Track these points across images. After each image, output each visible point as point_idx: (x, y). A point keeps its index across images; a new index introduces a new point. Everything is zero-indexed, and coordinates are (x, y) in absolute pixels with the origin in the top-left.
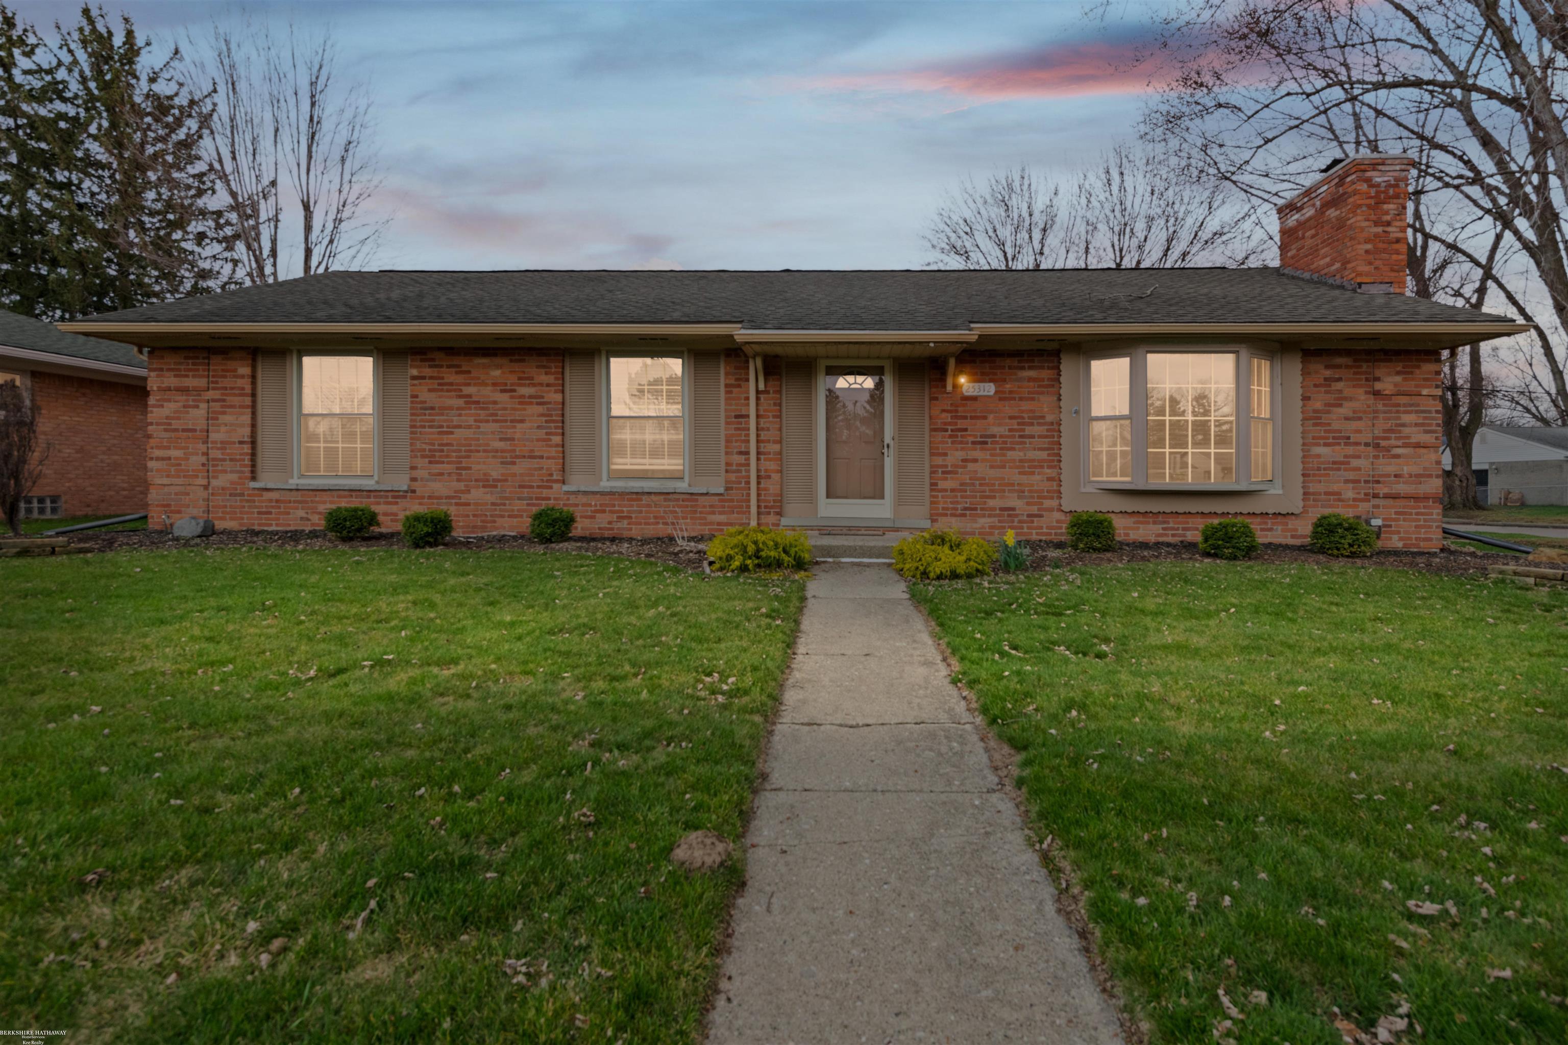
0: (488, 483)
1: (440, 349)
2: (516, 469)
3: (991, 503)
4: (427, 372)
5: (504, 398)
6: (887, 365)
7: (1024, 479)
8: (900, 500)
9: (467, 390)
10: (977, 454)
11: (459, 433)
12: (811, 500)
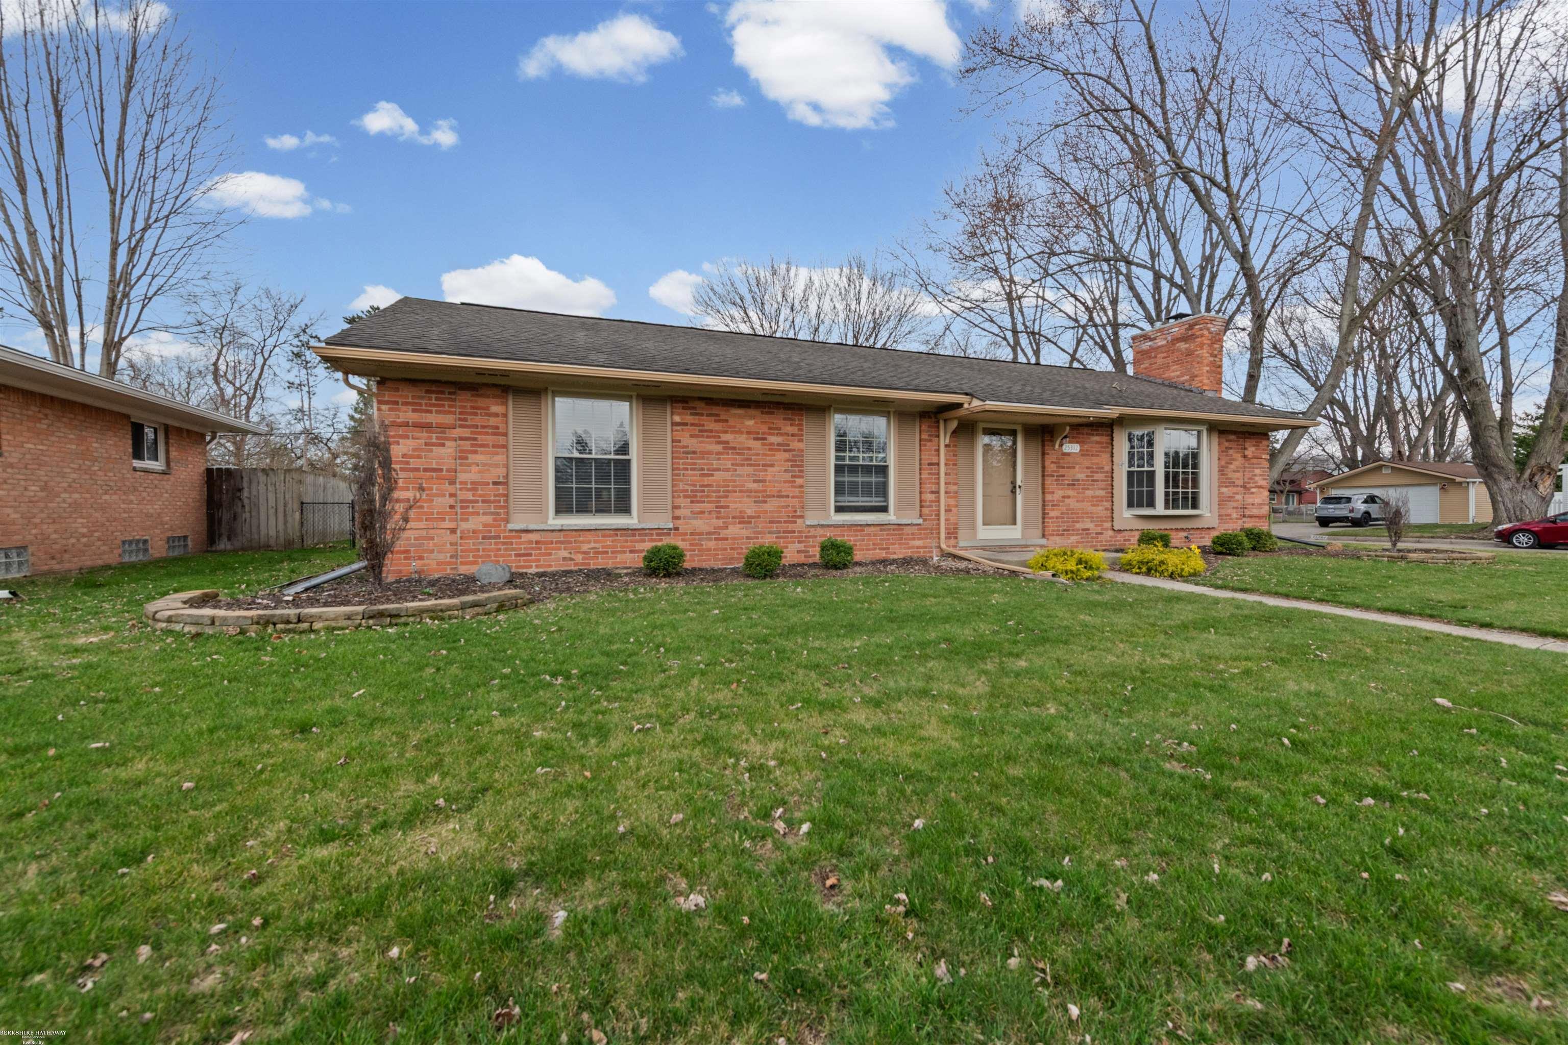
0: (743, 520)
1: (701, 399)
2: (768, 507)
3: (1078, 526)
4: (689, 419)
5: (757, 444)
6: (1019, 428)
7: (1094, 509)
8: (1025, 526)
9: (725, 437)
10: (1070, 493)
11: (719, 475)
12: (973, 527)
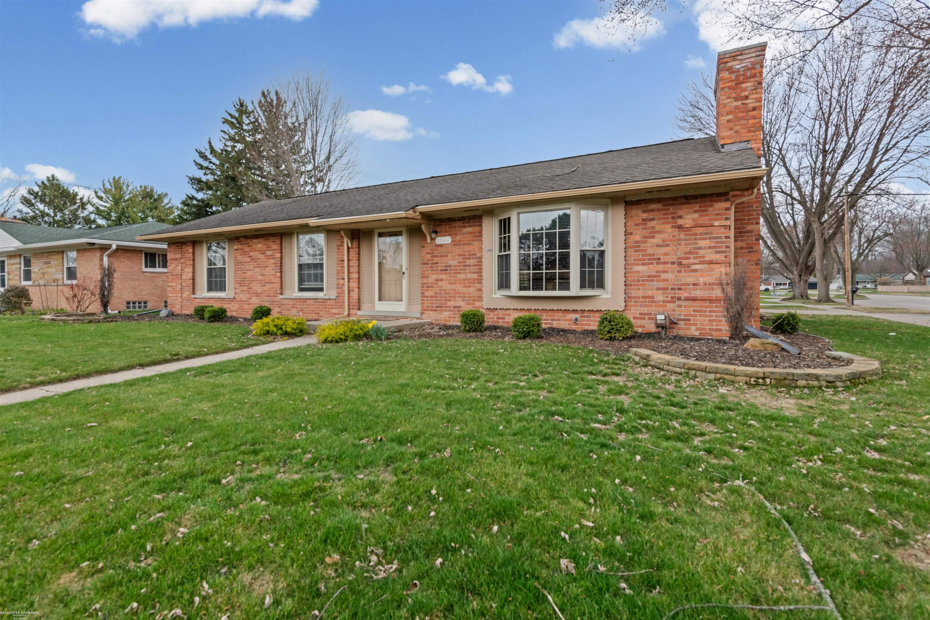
0: (258, 295)
1: (243, 237)
2: (266, 288)
3: (450, 304)
4: (240, 247)
5: (261, 256)
7: (466, 290)
8: (410, 303)
9: (252, 254)
10: (443, 276)
11: (249, 273)
12: (373, 303)
